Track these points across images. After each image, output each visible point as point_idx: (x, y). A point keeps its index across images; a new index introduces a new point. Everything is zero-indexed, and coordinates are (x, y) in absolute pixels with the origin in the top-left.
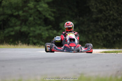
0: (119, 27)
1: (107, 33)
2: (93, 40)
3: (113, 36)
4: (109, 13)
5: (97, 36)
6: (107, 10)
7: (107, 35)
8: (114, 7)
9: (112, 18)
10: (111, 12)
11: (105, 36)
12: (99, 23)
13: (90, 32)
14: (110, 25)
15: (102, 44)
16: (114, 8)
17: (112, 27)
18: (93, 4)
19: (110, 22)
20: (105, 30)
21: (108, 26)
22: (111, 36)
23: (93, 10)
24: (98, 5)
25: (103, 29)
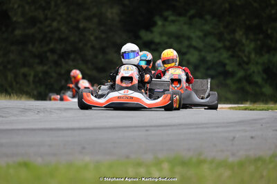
0: (72, 56)
1: (45, 68)
2: (14, 84)
3: (60, 74)
4: (50, 26)
5: (25, 76)
6: (46, 19)
7: (46, 73)
8: (60, 12)
9: (56, 35)
10: (55, 24)
11: (40, 75)
12: (30, 47)
13: (9, 66)
14: (53, 51)
15: (35, 93)
16: (60, 15)
17: (56, 57)
18: (16, 6)
19: (52, 46)
20: (41, 63)
21: (48, 54)
22: (54, 75)
23: (14, 19)
24: (27, 7)
25: (37, 61)
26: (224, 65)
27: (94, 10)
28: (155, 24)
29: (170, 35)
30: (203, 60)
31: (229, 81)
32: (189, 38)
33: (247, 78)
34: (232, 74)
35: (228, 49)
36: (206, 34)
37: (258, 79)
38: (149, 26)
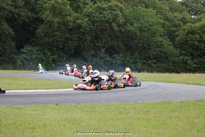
26: (42, 58)
27: (9, 44)
28: (24, 47)
29: (28, 50)
30: (37, 57)
31: (43, 63)
32: (33, 51)
33: (48, 62)
34: (44, 61)
35: (43, 54)
36: (38, 50)
37: (50, 62)
38: (22, 47)
